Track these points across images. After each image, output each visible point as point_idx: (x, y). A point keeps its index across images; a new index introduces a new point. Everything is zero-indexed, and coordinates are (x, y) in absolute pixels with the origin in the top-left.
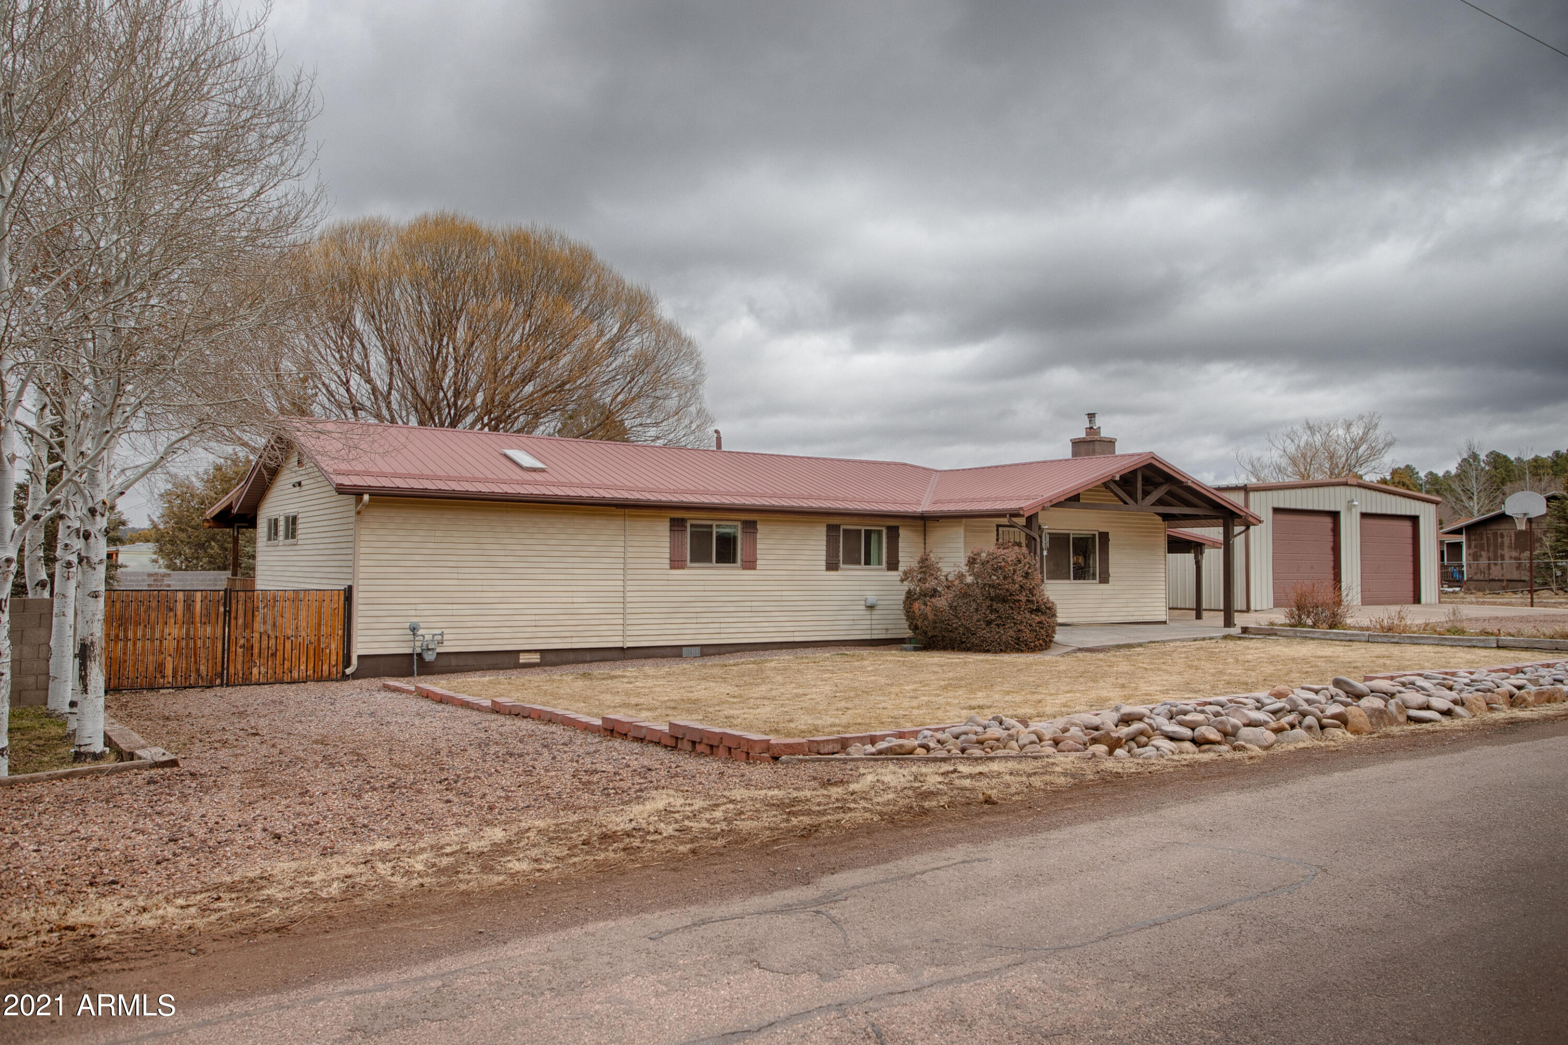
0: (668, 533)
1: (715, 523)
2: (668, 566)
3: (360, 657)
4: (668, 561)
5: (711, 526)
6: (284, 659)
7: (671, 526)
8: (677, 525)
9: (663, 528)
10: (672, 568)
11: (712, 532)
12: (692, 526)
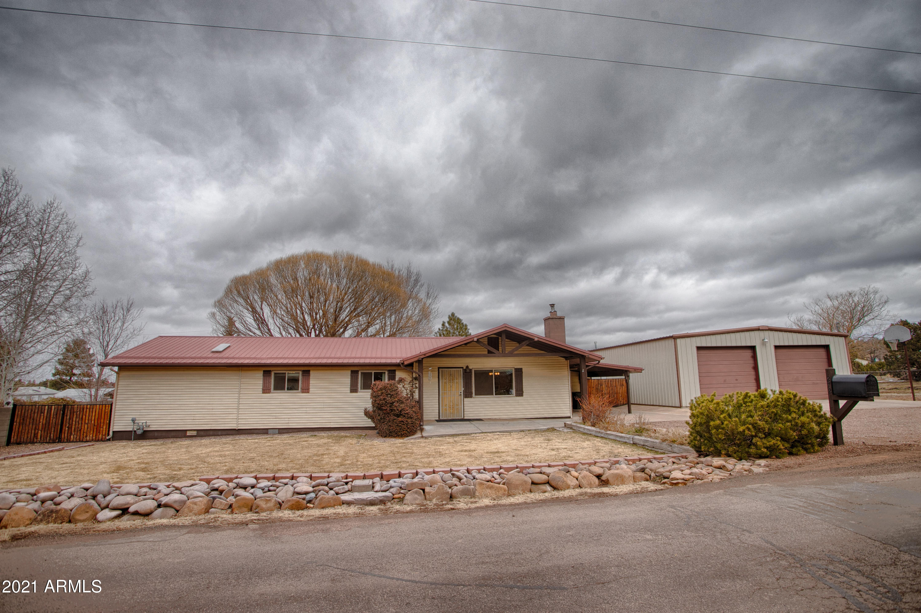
0: (262, 377)
1: (287, 372)
2: (261, 392)
3: (114, 432)
4: (261, 390)
5: (285, 373)
6: (84, 432)
7: (263, 374)
8: (267, 373)
9: (259, 375)
10: (263, 393)
11: (285, 376)
12: (275, 374)
